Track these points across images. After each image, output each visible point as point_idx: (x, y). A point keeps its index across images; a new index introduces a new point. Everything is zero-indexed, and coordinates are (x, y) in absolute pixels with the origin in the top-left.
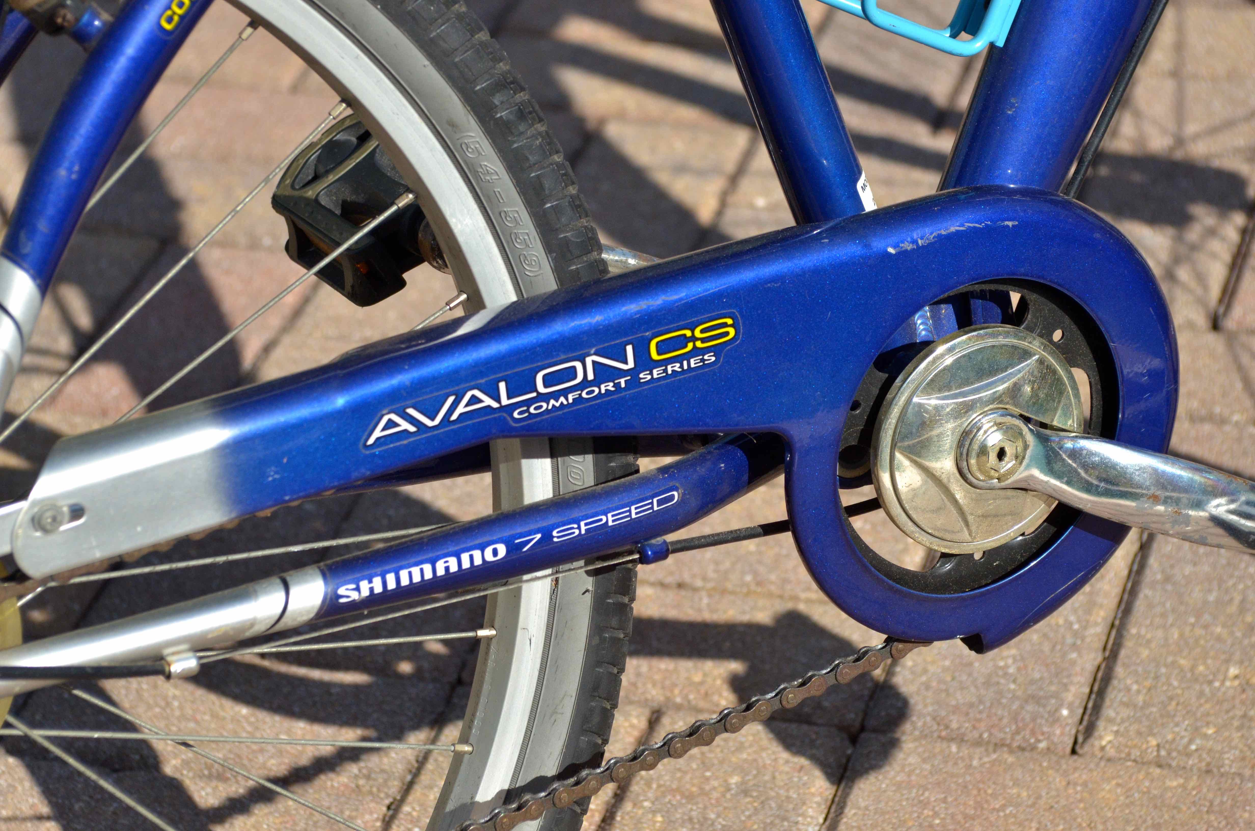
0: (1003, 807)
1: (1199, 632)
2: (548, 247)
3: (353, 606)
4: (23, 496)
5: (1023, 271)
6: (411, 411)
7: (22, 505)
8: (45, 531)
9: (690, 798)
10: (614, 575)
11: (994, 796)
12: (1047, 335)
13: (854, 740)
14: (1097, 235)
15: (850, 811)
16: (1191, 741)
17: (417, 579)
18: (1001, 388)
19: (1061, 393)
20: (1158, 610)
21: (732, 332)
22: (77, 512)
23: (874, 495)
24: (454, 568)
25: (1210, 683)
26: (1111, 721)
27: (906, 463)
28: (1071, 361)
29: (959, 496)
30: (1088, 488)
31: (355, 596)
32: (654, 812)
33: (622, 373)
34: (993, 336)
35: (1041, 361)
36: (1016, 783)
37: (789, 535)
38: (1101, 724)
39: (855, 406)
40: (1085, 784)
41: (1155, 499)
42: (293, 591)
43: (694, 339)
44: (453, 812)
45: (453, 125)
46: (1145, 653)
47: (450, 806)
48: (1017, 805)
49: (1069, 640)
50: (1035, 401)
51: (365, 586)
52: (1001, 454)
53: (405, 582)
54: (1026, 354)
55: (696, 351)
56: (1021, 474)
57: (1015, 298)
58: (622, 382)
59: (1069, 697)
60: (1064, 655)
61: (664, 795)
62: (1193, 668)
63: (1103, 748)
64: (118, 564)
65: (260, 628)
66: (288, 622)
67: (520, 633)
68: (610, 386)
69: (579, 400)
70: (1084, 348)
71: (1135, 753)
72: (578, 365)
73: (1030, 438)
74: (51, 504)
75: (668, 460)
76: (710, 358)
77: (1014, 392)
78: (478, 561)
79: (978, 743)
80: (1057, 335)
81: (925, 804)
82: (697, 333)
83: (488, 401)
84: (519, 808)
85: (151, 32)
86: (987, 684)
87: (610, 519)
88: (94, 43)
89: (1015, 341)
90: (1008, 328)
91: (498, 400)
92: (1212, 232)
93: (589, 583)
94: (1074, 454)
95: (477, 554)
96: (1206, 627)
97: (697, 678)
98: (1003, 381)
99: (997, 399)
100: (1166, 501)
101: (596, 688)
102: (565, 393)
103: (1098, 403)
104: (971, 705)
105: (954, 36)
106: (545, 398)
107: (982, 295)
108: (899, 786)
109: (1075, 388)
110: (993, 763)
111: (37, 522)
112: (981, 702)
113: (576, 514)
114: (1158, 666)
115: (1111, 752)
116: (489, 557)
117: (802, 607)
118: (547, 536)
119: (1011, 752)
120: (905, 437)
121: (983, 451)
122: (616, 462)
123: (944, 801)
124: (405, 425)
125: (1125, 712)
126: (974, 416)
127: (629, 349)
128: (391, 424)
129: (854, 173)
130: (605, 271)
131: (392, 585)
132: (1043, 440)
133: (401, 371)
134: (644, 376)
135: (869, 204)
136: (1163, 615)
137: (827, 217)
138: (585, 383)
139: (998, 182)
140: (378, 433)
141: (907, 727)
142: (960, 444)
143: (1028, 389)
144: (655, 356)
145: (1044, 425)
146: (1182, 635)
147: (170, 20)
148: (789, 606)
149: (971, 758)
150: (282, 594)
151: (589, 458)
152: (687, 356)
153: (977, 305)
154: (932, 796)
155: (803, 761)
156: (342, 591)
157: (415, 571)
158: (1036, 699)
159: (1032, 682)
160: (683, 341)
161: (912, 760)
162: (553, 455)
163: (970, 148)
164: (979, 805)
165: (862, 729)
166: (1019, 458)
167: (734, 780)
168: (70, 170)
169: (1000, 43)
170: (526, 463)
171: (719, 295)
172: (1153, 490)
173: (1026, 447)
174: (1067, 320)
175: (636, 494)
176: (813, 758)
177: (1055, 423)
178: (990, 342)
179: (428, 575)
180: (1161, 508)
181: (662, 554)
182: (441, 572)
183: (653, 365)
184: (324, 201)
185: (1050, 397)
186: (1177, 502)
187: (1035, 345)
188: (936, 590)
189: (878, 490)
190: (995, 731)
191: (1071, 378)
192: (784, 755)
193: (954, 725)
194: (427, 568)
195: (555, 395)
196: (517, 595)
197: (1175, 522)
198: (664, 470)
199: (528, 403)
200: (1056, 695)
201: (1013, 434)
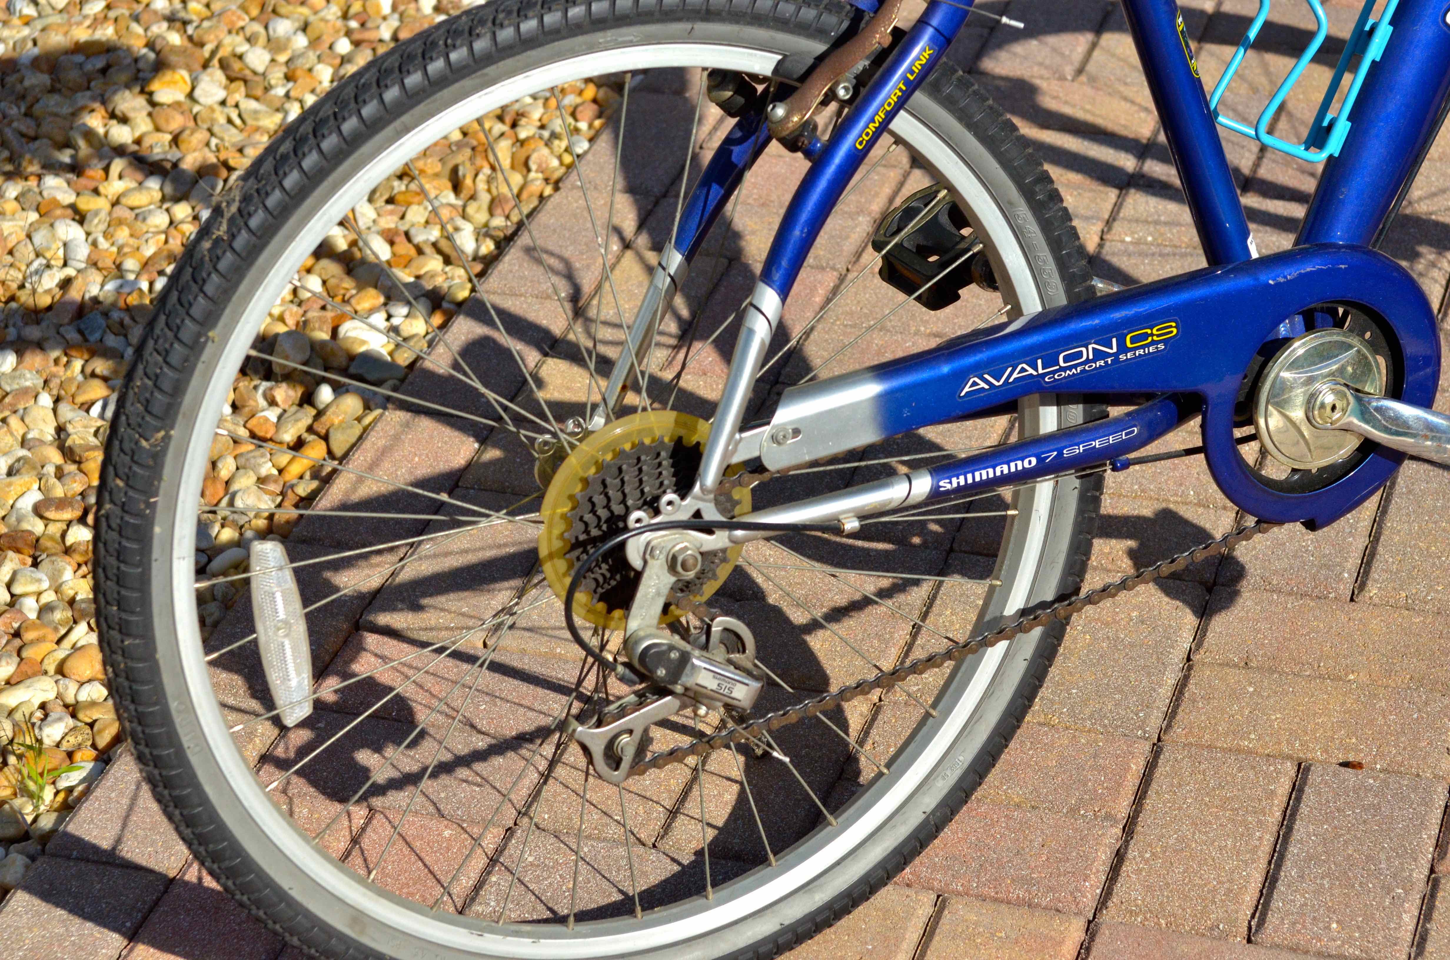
0: (1308, 633)
1: (1431, 525)
2: (1063, 278)
3: (948, 492)
4: (768, 423)
5: (1349, 296)
6: (986, 376)
7: (767, 428)
8: (779, 443)
9: (1107, 624)
10: (1092, 478)
11: (1303, 626)
12: (1362, 335)
13: (1210, 590)
14: (1395, 274)
15: (1210, 635)
16: (1427, 594)
17: (984, 477)
18: (1334, 367)
19: (1370, 370)
20: (1404, 512)
21: (1175, 331)
22: (796, 432)
23: (1253, 432)
24: (1006, 471)
25: (1439, 557)
26: (1376, 581)
27: (1275, 412)
28: (1376, 351)
29: (1306, 434)
30: (1386, 430)
31: (949, 486)
32: (1085, 633)
33: (1109, 355)
34: (1331, 335)
35: (1359, 351)
36: (1316, 618)
37: (1202, 455)
38: (1370, 583)
39: (1245, 377)
40: (1360, 620)
41: (1426, 437)
42: (914, 482)
43: (1152, 335)
44: (989, 622)
45: (1010, 203)
46: (1397, 539)
47: (987, 618)
48: (1317, 632)
49: (1347, 530)
50: (1354, 376)
51: (954, 481)
52: (1334, 408)
53: (978, 479)
54: (1350, 347)
55: (1153, 342)
56: (1346, 420)
57: (1341, 311)
58: (1109, 360)
59: (1349, 565)
60: (1344, 539)
61: (1090, 622)
62: (1427, 549)
63: (1371, 598)
64: (815, 463)
65: (894, 505)
66: (911, 501)
67: (1034, 513)
68: (1102, 363)
69: (1083, 371)
70: (1384, 344)
71: (1392, 601)
72: (1084, 350)
73: (1351, 399)
74: (782, 427)
75: (1132, 408)
76: (1161, 347)
77: (1342, 370)
78: (1020, 468)
79: (1290, 594)
80: (1368, 335)
81: (1259, 631)
82: (1155, 331)
83: (1031, 371)
84: (1035, 618)
85: (850, 150)
86: (1295, 557)
87: (1097, 444)
88: (816, 157)
89: (1343, 339)
90: (1337, 330)
91: (1036, 370)
92: (1433, 265)
93: (1077, 483)
94: (1378, 409)
95: (1019, 463)
96: (1435, 523)
97: (1107, 550)
98: (1335, 363)
99: (1332, 374)
100: (1432, 439)
101: (1078, 548)
102: (1075, 366)
103: (1390, 377)
104: (1285, 570)
105: (1307, 149)
106: (1064, 369)
107: (1322, 310)
108: (1241, 620)
109: (1378, 367)
110: (1301, 606)
111: (774, 438)
112: (1291, 568)
113: (1077, 440)
114: (1405, 547)
115: (1376, 600)
116: (1026, 465)
117: (1172, 506)
118: (1060, 454)
119: (1312, 599)
120: (1275, 396)
121: (1323, 406)
122: (1096, 409)
123: (1271, 629)
124: (983, 385)
125: (1385, 576)
126: (1317, 385)
127: (1114, 340)
128: (975, 384)
129: (1246, 234)
130: (1094, 293)
131: (970, 481)
132: (1359, 400)
133: (981, 352)
134: (1122, 357)
135: (1255, 255)
136: (1408, 515)
137: (1229, 262)
138: (1088, 361)
139: (1333, 241)
140: (967, 389)
141: (1244, 583)
142: (1309, 402)
143: (1350, 369)
144: (1129, 345)
145: (1357, 390)
146: (1420, 527)
147: (861, 143)
148: (1164, 505)
149: (1287, 603)
150: (907, 485)
151: (1081, 406)
152: (1148, 345)
153: (1318, 316)
154: (1263, 626)
155: (1178, 603)
156: (941, 483)
157: (984, 472)
158: (1328, 567)
159: (1324, 555)
160: (1146, 336)
161: (1248, 603)
162: (1058, 404)
163: (1315, 218)
164: (1293, 632)
165: (1215, 584)
166: (1344, 411)
167: (1135, 614)
168: (802, 231)
169: (1336, 155)
170: (1042, 409)
171: (1169, 308)
172: (1425, 432)
173: (1348, 404)
174: (1374, 326)
175: (1112, 429)
176: (1184, 601)
177: (1366, 389)
178: (1328, 339)
179: (991, 475)
180: (1429, 443)
181: (1126, 465)
182: (998, 473)
183: (1126, 350)
184: (905, 244)
185: (1363, 373)
186: (1440, 439)
187: (1355, 341)
188: (1289, 492)
189: (1257, 428)
190: (1301, 586)
191: (1376, 361)
192: (1166, 599)
193: (1275, 582)
194: (991, 471)
195: (1070, 368)
196: (1033, 490)
197: (1438, 452)
198: (1128, 414)
199: (1054, 372)
200: (1339, 565)
201: (1341, 395)
